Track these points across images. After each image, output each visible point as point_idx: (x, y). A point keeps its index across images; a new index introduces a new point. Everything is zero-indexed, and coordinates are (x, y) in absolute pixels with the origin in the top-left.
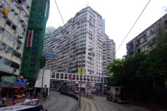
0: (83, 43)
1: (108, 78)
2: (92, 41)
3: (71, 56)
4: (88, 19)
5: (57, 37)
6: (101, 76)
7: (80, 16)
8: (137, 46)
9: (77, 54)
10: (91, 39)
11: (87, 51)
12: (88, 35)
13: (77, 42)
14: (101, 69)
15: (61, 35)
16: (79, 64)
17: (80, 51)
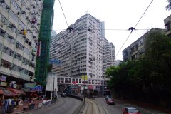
0: (84, 49)
1: (107, 81)
2: (92, 47)
3: (73, 61)
4: (88, 26)
5: (58, 42)
6: (101, 79)
7: (81, 22)
8: (131, 53)
9: (79, 59)
10: (91, 44)
11: (88, 56)
12: (88, 41)
13: (78, 47)
14: (101, 72)
15: (62, 40)
16: (81, 68)
17: (81, 56)
